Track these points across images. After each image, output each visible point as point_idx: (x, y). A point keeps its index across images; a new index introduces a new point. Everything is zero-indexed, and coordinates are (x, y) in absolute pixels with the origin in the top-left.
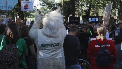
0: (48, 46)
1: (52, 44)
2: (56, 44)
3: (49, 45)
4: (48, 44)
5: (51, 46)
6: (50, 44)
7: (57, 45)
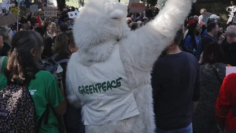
0: (93, 91)
1: (100, 84)
2: (108, 82)
3: (94, 87)
4: (91, 86)
5: (99, 91)
6: (96, 85)
7: (114, 85)
